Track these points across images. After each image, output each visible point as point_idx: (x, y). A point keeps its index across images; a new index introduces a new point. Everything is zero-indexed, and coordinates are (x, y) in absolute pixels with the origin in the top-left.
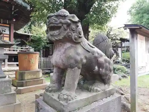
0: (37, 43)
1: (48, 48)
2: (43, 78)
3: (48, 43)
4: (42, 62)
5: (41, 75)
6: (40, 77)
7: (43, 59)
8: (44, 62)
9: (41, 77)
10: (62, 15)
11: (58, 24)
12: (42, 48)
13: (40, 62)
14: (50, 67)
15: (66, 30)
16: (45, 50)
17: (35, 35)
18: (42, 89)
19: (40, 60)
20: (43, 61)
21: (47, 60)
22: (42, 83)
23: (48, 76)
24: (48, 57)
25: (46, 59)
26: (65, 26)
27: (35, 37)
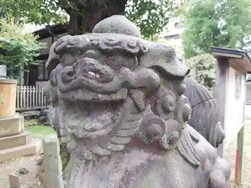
0: (13, 57)
1: (36, 67)
2: (25, 133)
3: (35, 59)
4: (23, 95)
5: (21, 125)
6: (20, 130)
7: (24, 89)
8: (28, 95)
9: (22, 130)
10: (133, 51)
11: (114, 92)
12: (22, 68)
13: (20, 94)
14: (40, 104)
15: (139, 110)
16: (28, 71)
17: (8, 41)
18: (25, 156)
19: (19, 92)
20: (26, 93)
21: (34, 91)
22: (24, 144)
23: (36, 123)
24: (35, 85)
25: (31, 89)
26: (139, 96)
27: (9, 44)
